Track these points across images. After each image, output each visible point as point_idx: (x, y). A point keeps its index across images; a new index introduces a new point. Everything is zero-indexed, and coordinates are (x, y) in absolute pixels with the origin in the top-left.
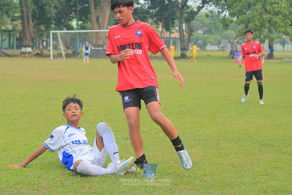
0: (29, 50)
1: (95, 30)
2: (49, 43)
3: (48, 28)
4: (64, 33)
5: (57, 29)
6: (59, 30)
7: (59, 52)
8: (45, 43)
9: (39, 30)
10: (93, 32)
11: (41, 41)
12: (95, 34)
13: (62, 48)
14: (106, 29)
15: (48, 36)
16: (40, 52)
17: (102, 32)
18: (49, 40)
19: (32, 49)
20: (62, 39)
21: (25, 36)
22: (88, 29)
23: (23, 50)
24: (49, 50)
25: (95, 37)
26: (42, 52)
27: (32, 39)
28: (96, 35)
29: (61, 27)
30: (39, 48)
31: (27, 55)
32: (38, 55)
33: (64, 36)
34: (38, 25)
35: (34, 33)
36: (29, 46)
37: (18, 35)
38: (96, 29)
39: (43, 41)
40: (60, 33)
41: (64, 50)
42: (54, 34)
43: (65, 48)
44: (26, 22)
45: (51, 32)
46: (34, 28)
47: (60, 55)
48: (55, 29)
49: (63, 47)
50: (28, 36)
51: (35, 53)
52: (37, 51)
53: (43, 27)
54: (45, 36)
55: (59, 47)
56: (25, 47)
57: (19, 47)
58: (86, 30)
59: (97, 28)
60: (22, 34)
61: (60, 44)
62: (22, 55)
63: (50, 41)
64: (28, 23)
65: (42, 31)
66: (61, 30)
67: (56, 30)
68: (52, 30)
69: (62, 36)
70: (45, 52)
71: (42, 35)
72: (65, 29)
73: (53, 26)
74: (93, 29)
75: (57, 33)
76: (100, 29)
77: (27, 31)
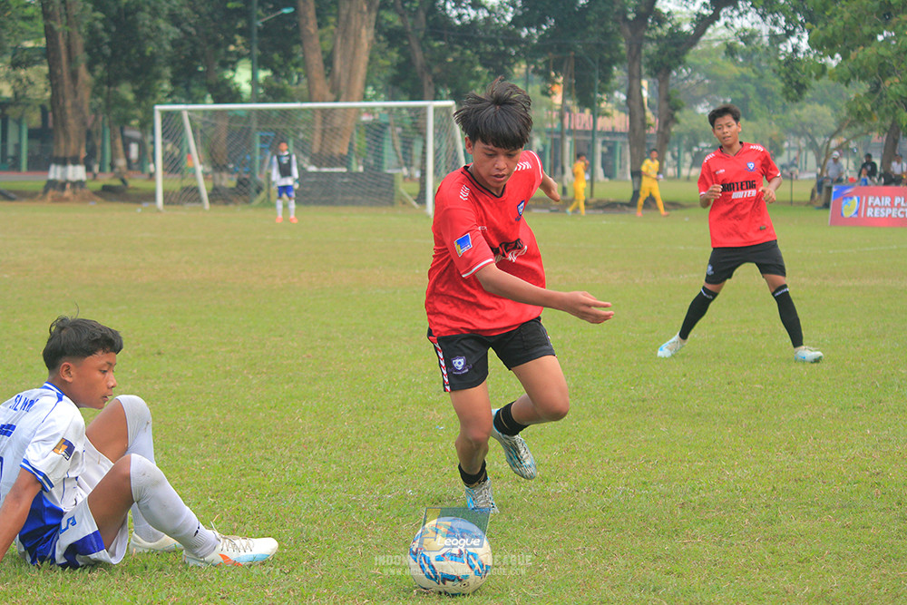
0: (77, 173)
1: (317, 101)
2: (150, 148)
3: (145, 95)
4: (205, 111)
5: (176, 98)
6: (187, 104)
7: (186, 183)
8: (134, 149)
9: (113, 103)
10: (313, 110)
11: (119, 143)
12: (319, 117)
13: (200, 169)
14: (359, 101)
15: (146, 125)
16: (116, 183)
17: (345, 109)
18: (149, 138)
19: (89, 169)
20: (199, 134)
21: (61, 121)
22: (293, 100)
23: (55, 173)
24: (152, 176)
25: (318, 126)
26: (123, 181)
27: (89, 135)
28: (324, 122)
29: (195, 90)
30: (113, 166)
31: (67, 193)
32: (108, 193)
33: (204, 123)
34: (112, 81)
35: (95, 111)
36: (75, 161)
37: (35, 119)
38: (324, 101)
39: (126, 143)
40: (190, 111)
41: (205, 175)
42: (167, 115)
43: (209, 169)
44: (64, 70)
45: (159, 109)
46: (96, 93)
47: (191, 194)
48: (172, 97)
49: (201, 163)
50: (73, 124)
51: (97, 185)
52: (107, 179)
53: (126, 91)
54: (134, 123)
55: (187, 164)
56: (63, 162)
57: (40, 164)
58: (285, 102)
59: (328, 94)
60: (50, 116)
61: (189, 151)
62: (51, 193)
63: (153, 143)
64: (74, 76)
65: (124, 103)
66: (196, 101)
67: (174, 103)
68: (160, 103)
69: (198, 123)
70: (136, 182)
71: (124, 121)
72: (209, 98)
73: (166, 86)
74: (310, 100)
75: (179, 113)
76: (337, 100)
77: (69, 103)
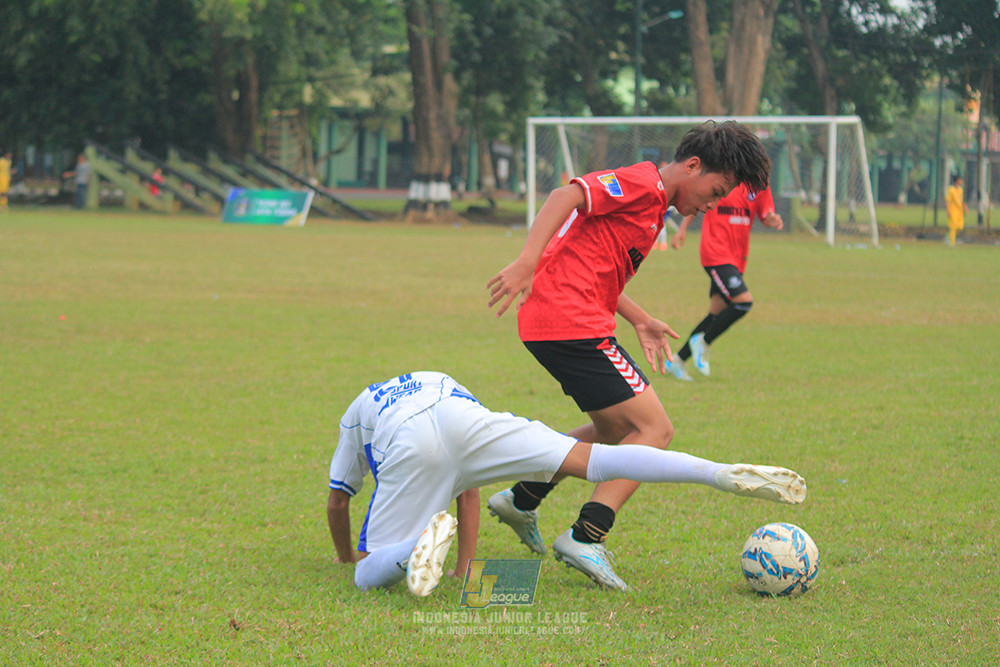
0: (441, 191)
1: (707, 115)
2: (520, 165)
3: (517, 106)
4: (582, 126)
5: (551, 111)
6: (562, 116)
8: (503, 168)
9: (481, 115)
11: (487, 160)
14: (753, 114)
15: (518, 139)
16: (483, 203)
18: (519, 155)
19: (454, 188)
20: (575, 150)
21: (424, 134)
22: (679, 113)
23: (417, 191)
24: (523, 197)
26: (492, 202)
27: (455, 151)
29: (571, 102)
30: (480, 184)
31: (430, 214)
32: (475, 214)
33: (583, 138)
34: (480, 90)
35: (461, 124)
36: (439, 178)
37: (395, 132)
39: (495, 159)
40: (567, 126)
42: (541, 130)
44: (428, 78)
45: (532, 122)
46: (463, 103)
48: (548, 109)
50: (437, 137)
51: (463, 206)
52: (473, 199)
53: (496, 102)
54: (504, 137)
56: (426, 179)
57: (399, 180)
58: (670, 115)
59: (719, 108)
60: (412, 129)
61: (564, 169)
62: (412, 213)
63: (525, 160)
64: (439, 85)
65: (492, 115)
66: (572, 114)
67: (549, 115)
68: (533, 115)
69: (576, 140)
70: (506, 203)
71: (492, 135)
72: (587, 111)
73: (541, 97)
74: (699, 113)
75: (553, 128)
76: (729, 114)
77: (432, 115)
